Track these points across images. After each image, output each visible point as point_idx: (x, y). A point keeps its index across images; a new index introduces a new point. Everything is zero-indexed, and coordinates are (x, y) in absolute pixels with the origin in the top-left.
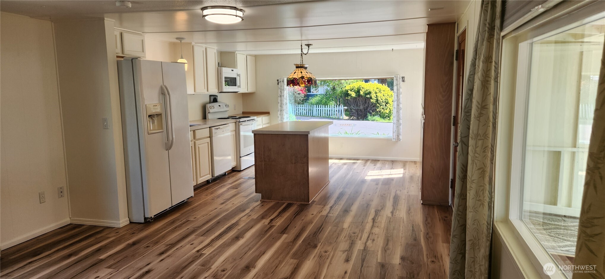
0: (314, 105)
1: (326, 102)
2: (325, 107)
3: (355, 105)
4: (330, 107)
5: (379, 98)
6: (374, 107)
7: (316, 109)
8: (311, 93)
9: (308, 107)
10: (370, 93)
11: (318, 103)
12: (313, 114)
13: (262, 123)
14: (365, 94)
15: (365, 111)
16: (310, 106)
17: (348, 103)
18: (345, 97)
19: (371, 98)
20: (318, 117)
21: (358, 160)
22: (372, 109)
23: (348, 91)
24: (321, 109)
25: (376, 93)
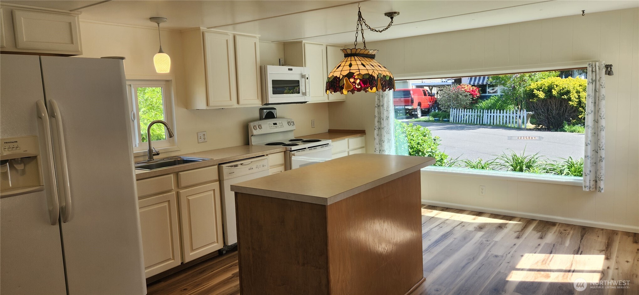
0: (485, 110)
1: (502, 106)
2: (500, 113)
3: (544, 109)
4: (506, 113)
5: (582, 99)
6: (574, 112)
7: (488, 115)
8: (487, 94)
9: (476, 112)
10: (568, 92)
11: (490, 108)
12: (482, 121)
13: (348, 148)
14: (560, 94)
15: (560, 117)
16: (479, 111)
17: (534, 106)
18: (529, 100)
19: (570, 99)
20: (490, 125)
21: (511, 218)
22: (572, 115)
23: (534, 91)
24: (494, 116)
25: (578, 92)
